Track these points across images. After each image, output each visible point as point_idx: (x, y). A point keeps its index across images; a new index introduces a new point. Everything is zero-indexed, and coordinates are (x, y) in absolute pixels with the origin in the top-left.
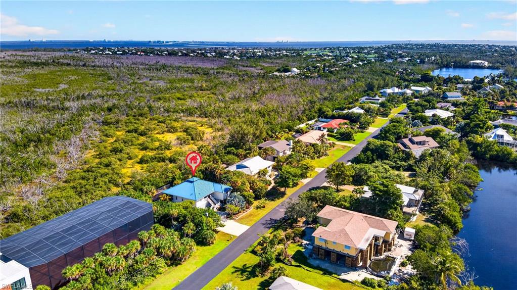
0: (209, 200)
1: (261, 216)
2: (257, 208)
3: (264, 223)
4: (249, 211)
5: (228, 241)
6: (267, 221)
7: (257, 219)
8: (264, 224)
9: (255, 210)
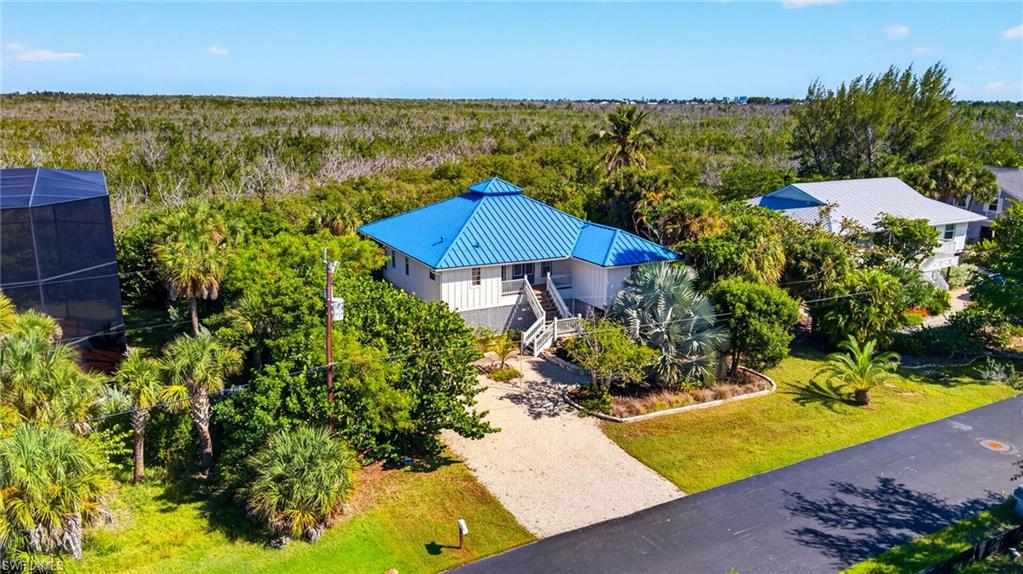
0: (534, 296)
1: (808, 448)
2: (810, 394)
3: (820, 495)
4: (738, 399)
5: (434, 549)
6: (848, 489)
7: (767, 457)
8: (814, 509)
9: (787, 404)
